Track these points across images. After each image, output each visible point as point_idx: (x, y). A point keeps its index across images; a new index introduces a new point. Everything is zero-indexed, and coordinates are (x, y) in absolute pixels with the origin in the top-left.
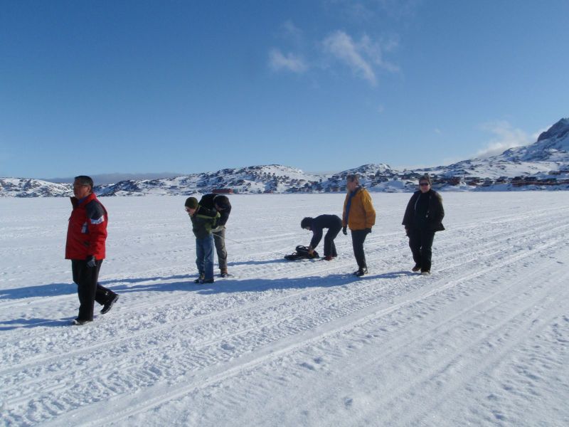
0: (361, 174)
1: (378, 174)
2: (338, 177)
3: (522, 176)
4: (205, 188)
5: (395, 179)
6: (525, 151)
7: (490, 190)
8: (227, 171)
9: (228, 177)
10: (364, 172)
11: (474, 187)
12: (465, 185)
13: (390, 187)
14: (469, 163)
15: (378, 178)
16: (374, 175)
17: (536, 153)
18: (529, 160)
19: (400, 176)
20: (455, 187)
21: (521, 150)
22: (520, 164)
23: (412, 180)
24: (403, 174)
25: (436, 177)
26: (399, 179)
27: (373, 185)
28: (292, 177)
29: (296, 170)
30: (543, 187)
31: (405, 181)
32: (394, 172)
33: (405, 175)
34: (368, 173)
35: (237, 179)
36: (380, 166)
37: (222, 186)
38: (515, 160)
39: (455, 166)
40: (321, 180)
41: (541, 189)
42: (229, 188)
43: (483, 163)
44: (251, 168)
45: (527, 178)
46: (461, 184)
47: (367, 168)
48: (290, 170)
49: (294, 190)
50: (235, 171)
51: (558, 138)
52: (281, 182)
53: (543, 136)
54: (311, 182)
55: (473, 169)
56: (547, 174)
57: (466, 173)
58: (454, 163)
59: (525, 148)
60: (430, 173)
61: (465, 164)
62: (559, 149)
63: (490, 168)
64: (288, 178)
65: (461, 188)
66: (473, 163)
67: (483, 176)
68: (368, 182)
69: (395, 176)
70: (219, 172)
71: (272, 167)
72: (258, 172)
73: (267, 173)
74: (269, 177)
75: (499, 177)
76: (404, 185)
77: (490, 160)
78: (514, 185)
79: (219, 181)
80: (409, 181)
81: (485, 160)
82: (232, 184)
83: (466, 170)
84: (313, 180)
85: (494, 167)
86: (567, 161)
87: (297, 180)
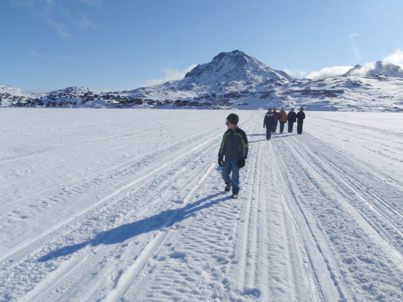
5: (99, 99)
6: (177, 83)
7: (162, 108)
11: (152, 106)
12: (147, 104)
13: (96, 104)
14: (144, 90)
15: (85, 98)
16: (83, 95)
17: (185, 85)
18: (180, 89)
20: (141, 106)
21: (175, 82)
22: (176, 92)
23: (111, 100)
24: (102, 95)
25: (125, 98)
26: (102, 99)
27: (83, 102)
28: (13, 94)
29: (15, 89)
30: (193, 107)
31: (106, 101)
32: (96, 94)
33: (104, 96)
36: (82, 88)
38: (173, 89)
39: (135, 91)
40: (41, 98)
41: (192, 108)
43: (153, 90)
46: (144, 104)
47: (72, 90)
48: (10, 88)
49: (19, 105)
51: (197, 76)
52: (5, 98)
53: (187, 75)
54: (31, 99)
55: (148, 94)
56: (192, 99)
57: (144, 96)
59: (177, 81)
60: (121, 95)
61: (141, 90)
62: (197, 83)
63: (158, 93)
64: (9, 95)
65: (145, 106)
66: (147, 90)
67: (154, 99)
68: (79, 100)
69: (98, 97)
75: (164, 100)
76: (106, 103)
77: (157, 88)
78: (177, 106)
80: (109, 100)
81: (154, 88)
83: (143, 94)
85: (161, 93)
86: (203, 91)
87: (18, 97)
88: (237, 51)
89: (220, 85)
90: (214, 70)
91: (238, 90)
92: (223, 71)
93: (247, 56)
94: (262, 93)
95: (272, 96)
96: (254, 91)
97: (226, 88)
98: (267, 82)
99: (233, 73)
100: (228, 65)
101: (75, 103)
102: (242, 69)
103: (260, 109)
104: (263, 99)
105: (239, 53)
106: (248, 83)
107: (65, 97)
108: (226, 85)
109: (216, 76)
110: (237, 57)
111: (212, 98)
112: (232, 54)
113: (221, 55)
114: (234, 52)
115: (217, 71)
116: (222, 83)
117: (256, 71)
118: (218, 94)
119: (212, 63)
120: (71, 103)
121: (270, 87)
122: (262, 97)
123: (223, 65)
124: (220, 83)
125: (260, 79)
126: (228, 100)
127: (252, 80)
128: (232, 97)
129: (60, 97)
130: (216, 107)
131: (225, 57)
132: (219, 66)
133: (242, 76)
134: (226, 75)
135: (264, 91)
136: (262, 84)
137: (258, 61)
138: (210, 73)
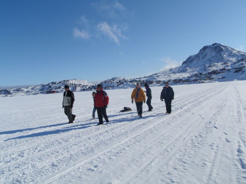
0: (113, 81)
1: (120, 81)
2: (103, 83)
3: (177, 79)
4: (43, 91)
5: (127, 83)
6: (177, 69)
8: (53, 83)
9: (54, 86)
10: (114, 80)
11: (159, 84)
12: (155, 84)
13: (125, 86)
14: (156, 75)
15: (120, 83)
16: (118, 81)
17: (182, 70)
18: (179, 72)
19: (129, 81)
20: (151, 85)
21: (176, 68)
22: (176, 74)
23: (134, 83)
24: (130, 81)
25: (144, 81)
26: (129, 83)
27: (118, 86)
28: (83, 84)
29: (84, 81)
30: (185, 83)
31: (131, 84)
32: (126, 80)
33: (131, 81)
34: (116, 81)
35: (58, 86)
36: (120, 78)
37: (51, 90)
38: (174, 73)
39: (151, 76)
40: (95, 85)
41: (185, 84)
42: (54, 90)
43: (162, 75)
44: (64, 81)
45: (179, 80)
46: (154, 84)
47: (115, 79)
48: (82, 81)
49: (84, 90)
50: (57, 83)
51: (190, 63)
52: (78, 87)
53: (184, 63)
54: (91, 86)
55: (158, 77)
56: (186, 78)
57: (155, 79)
58: (151, 75)
59: (177, 68)
60: (141, 79)
61: (154, 75)
62: (190, 67)
63: (164, 76)
64: (81, 85)
65: (154, 85)
67: (162, 80)
68: (116, 84)
70: (49, 84)
71: (74, 80)
72: (67, 83)
73: (72, 83)
74: (72, 84)
75: (168, 80)
76: (131, 85)
77: (165, 73)
78: (174, 83)
79: (50, 88)
80: (133, 83)
81: (163, 73)
82: (56, 89)
83: (155, 78)
84: (92, 85)
85: (166, 76)
86: (194, 72)
87: (85, 85)
88: (216, 44)
89: (205, 67)
90: (201, 57)
91: (218, 69)
92: (207, 58)
93: (223, 46)
94: (236, 68)
95: (243, 70)
96: (230, 68)
97: (209, 68)
98: (239, 61)
99: (214, 58)
100: (210, 53)
101: (113, 86)
102: (221, 55)
103: (235, 80)
104: (237, 73)
105: (217, 45)
106: (225, 64)
107: (108, 83)
108: (210, 66)
109: (202, 61)
110: (216, 47)
111: (200, 76)
112: (213, 46)
113: (205, 48)
114: (213, 45)
115: (203, 58)
116: (206, 65)
117: (230, 55)
118: (204, 73)
119: (199, 53)
120: (111, 87)
121: (242, 64)
122: (236, 72)
123: (206, 54)
124: (205, 66)
125: (234, 60)
126: (211, 76)
127: (228, 61)
128: (213, 74)
129: (105, 84)
130: (201, 82)
131: (208, 48)
132: (204, 55)
133: (221, 59)
134: (209, 60)
135: (237, 67)
136: (235, 63)
137: (231, 48)
138: (198, 60)
